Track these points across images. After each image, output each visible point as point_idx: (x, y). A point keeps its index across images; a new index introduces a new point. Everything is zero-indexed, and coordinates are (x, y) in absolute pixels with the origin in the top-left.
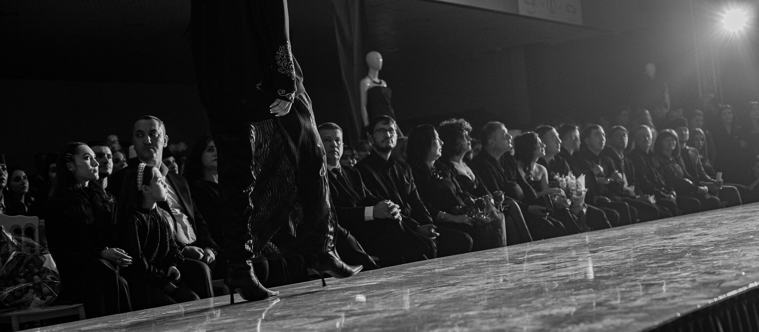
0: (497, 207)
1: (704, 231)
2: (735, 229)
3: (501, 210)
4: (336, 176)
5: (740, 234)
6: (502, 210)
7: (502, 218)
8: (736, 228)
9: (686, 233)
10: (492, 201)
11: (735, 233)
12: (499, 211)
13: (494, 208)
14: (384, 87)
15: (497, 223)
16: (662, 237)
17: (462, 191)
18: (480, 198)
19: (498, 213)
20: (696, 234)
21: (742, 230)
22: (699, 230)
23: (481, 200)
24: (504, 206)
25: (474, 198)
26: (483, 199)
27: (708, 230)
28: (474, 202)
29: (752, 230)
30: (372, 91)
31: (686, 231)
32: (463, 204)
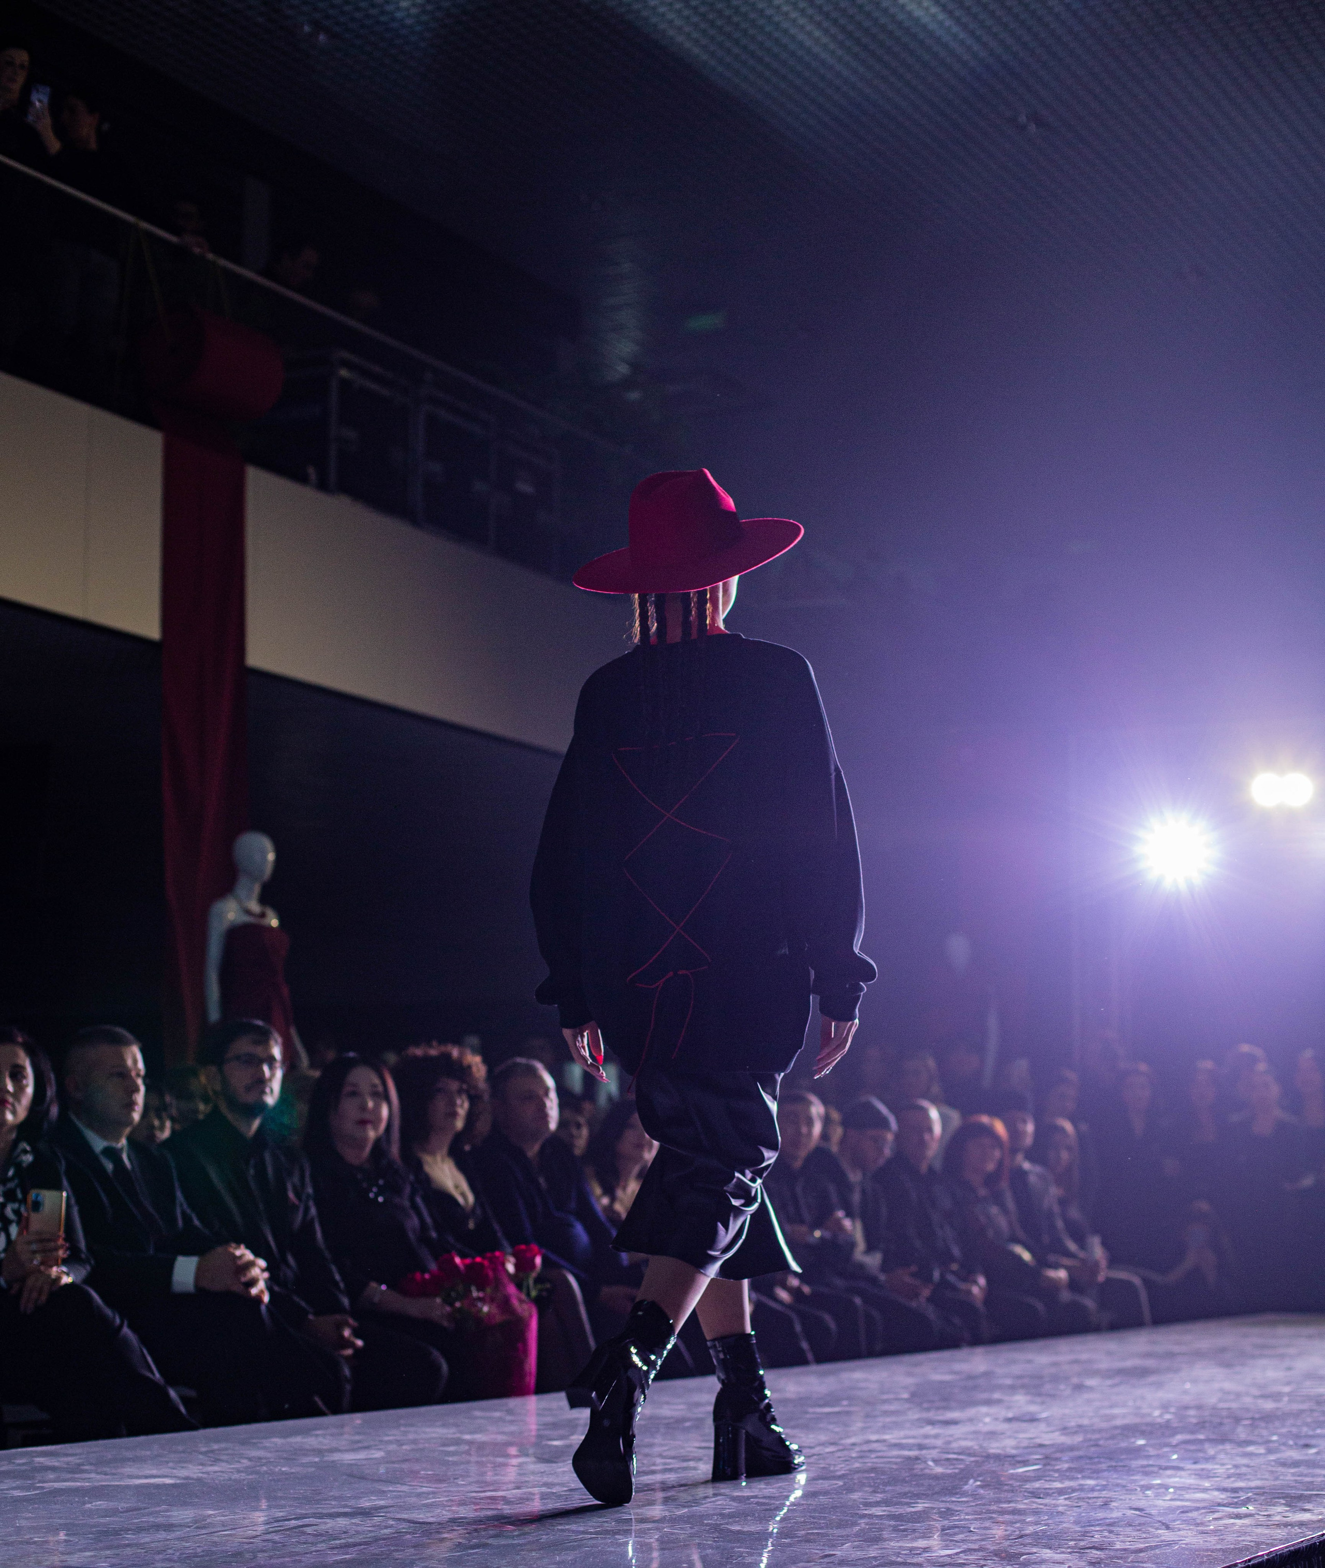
0: (519, 1287)
1: (1033, 1408)
2: (1108, 1411)
3: (528, 1294)
4: (109, 1166)
5: (1116, 1428)
6: (534, 1293)
7: (531, 1317)
8: (1111, 1407)
9: (984, 1409)
10: (510, 1268)
11: (1104, 1425)
12: (523, 1297)
13: (512, 1289)
14: (271, 929)
15: (516, 1327)
16: (925, 1415)
17: (434, 1235)
18: (478, 1260)
19: (521, 1301)
20: (1010, 1415)
21: (1124, 1416)
22: (1021, 1402)
23: (481, 1265)
24: (539, 1286)
25: (463, 1256)
26: (486, 1263)
27: (1043, 1403)
28: (462, 1267)
29: (1148, 1420)
30: (235, 934)
31: (989, 1402)
32: (433, 1266)
